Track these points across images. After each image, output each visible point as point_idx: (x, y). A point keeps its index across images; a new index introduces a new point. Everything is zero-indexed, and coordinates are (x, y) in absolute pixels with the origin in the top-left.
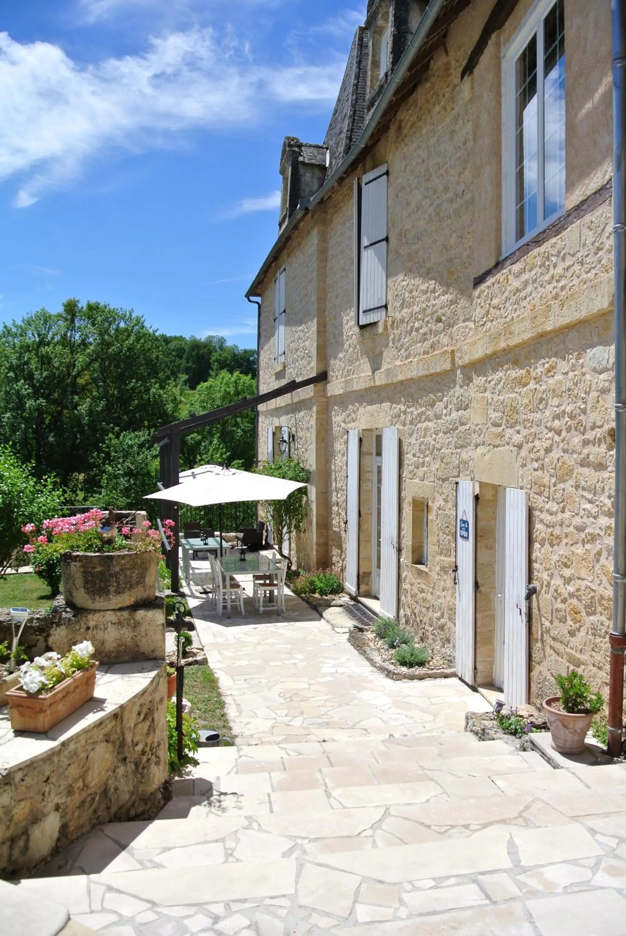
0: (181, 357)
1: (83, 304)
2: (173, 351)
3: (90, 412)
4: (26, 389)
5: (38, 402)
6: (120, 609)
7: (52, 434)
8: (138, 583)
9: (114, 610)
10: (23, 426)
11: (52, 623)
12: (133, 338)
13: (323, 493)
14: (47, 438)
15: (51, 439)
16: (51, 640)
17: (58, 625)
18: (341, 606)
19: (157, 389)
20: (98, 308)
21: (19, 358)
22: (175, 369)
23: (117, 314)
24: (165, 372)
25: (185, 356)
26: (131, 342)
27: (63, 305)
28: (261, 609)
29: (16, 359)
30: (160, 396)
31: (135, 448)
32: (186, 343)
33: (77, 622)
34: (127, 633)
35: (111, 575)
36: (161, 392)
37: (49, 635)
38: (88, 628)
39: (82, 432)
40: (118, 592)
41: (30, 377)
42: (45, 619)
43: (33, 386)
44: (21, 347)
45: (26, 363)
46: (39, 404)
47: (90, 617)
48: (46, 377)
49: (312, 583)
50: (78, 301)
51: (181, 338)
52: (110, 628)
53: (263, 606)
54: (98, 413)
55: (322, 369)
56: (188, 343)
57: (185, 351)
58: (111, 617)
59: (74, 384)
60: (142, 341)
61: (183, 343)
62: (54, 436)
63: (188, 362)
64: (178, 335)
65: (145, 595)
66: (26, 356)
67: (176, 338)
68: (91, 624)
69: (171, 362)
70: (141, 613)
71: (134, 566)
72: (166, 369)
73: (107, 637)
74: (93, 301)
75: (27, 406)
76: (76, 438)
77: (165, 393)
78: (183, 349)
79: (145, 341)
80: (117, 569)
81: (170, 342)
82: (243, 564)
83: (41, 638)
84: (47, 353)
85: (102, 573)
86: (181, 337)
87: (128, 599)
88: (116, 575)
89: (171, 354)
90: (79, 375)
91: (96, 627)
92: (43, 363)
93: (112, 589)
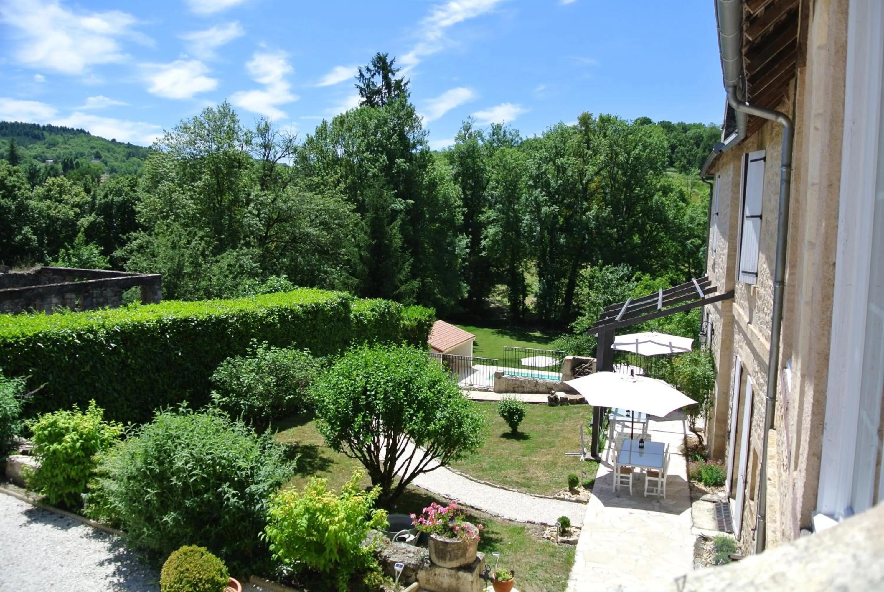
0: (698, 146)
1: (596, 117)
2: (691, 138)
3: (596, 218)
4: (543, 197)
5: (552, 208)
6: (452, 569)
7: (563, 236)
8: (461, 557)
9: (448, 568)
10: (538, 228)
11: (419, 568)
12: (640, 147)
13: (724, 393)
14: (559, 239)
15: (562, 241)
16: (418, 576)
17: (422, 569)
18: (714, 502)
19: (660, 196)
20: (610, 120)
21: (539, 168)
22: (691, 158)
23: (626, 126)
24: (681, 162)
25: (702, 145)
26: (637, 152)
27: (579, 118)
28: (646, 493)
29: (536, 169)
30: (662, 203)
31: (614, 282)
32: (704, 130)
33: (431, 570)
34: (454, 582)
35: (447, 552)
36: (664, 199)
37: (417, 573)
38: (435, 575)
39: (590, 233)
40: (451, 560)
41: (547, 185)
42: (416, 565)
43: (548, 194)
44: (541, 159)
45: (544, 173)
46: (553, 210)
47: (437, 569)
48: (561, 185)
49: (700, 473)
50: (591, 115)
51: (700, 126)
52: (446, 577)
53: (648, 492)
54: (604, 218)
55: (730, 288)
56: (708, 130)
57: (703, 138)
58: (446, 571)
59: (585, 189)
60: (648, 150)
61: (702, 131)
62: (565, 238)
63: (704, 151)
64: (698, 122)
65: (466, 562)
66: (544, 167)
67: (695, 125)
68: (437, 573)
69: (688, 151)
70: (461, 573)
71: (459, 549)
72: (682, 159)
73: (444, 581)
74: (605, 114)
75: (542, 211)
76: (584, 239)
77: (667, 200)
78: (701, 136)
79: (651, 150)
80: (450, 549)
81: (689, 130)
82: (641, 450)
83: (414, 574)
84: (562, 163)
85: (443, 550)
86: (700, 124)
87: (456, 564)
88: (450, 552)
89: (688, 141)
90: (589, 181)
91: (439, 575)
92: (558, 171)
93: (448, 558)
